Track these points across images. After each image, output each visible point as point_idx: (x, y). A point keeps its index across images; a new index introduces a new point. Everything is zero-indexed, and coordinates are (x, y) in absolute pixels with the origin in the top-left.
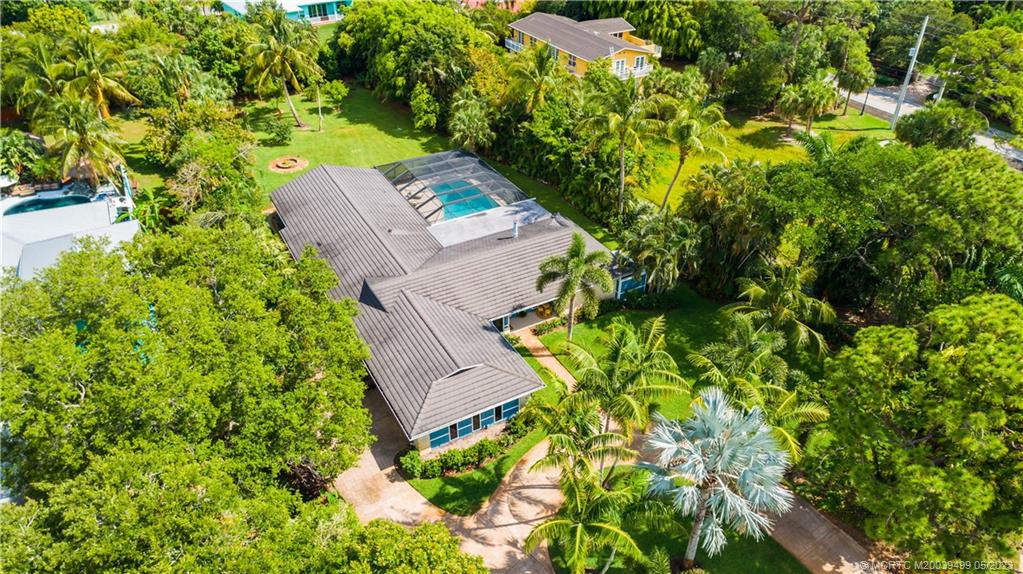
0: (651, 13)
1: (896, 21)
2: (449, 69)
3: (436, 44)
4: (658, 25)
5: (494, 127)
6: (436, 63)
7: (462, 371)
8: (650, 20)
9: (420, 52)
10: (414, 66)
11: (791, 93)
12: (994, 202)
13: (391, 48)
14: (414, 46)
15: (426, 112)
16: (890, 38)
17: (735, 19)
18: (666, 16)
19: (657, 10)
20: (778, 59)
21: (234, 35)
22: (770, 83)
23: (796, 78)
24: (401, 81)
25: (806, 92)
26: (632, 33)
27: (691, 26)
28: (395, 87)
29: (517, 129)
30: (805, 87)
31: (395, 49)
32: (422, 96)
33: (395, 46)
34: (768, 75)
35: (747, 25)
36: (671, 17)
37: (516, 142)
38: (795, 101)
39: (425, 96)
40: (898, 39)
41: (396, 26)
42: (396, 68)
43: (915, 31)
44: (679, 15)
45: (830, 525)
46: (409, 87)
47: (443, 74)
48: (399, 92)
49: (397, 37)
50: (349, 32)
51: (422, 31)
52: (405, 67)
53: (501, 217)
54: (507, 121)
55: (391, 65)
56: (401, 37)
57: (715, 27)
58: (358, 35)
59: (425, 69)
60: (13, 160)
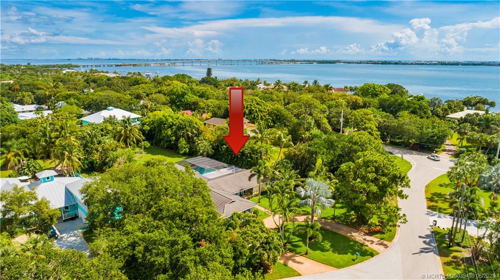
0: (254, 116)
1: (334, 114)
2: (192, 133)
3: (188, 124)
4: (257, 119)
5: (213, 148)
6: (187, 131)
7: (233, 202)
8: (254, 118)
9: (179, 128)
10: (178, 132)
11: (307, 134)
12: (367, 141)
13: (169, 127)
14: (178, 126)
15: (185, 148)
16: (333, 119)
17: (283, 116)
18: (260, 116)
19: (256, 115)
20: (300, 125)
21: (104, 127)
22: (299, 132)
23: (308, 130)
24: (174, 138)
25: (312, 133)
26: (249, 122)
27: (269, 119)
28: (170, 141)
29: (221, 148)
30: (311, 132)
31: (171, 128)
32: (183, 142)
33: (171, 127)
34: (298, 130)
35: (288, 117)
36: (261, 117)
37: (222, 152)
38: (309, 136)
39: (184, 142)
40: (336, 119)
41: (170, 120)
42: (172, 134)
43: (340, 117)
44: (264, 116)
45: (346, 227)
46: (177, 140)
47: (190, 134)
48: (173, 142)
49: (171, 124)
50: (148, 125)
51: (180, 121)
52: (175, 134)
53: (225, 171)
54: (218, 146)
55: (170, 133)
56: (173, 123)
57: (277, 119)
58: (151, 126)
59: (183, 133)
60: (31, 169)
